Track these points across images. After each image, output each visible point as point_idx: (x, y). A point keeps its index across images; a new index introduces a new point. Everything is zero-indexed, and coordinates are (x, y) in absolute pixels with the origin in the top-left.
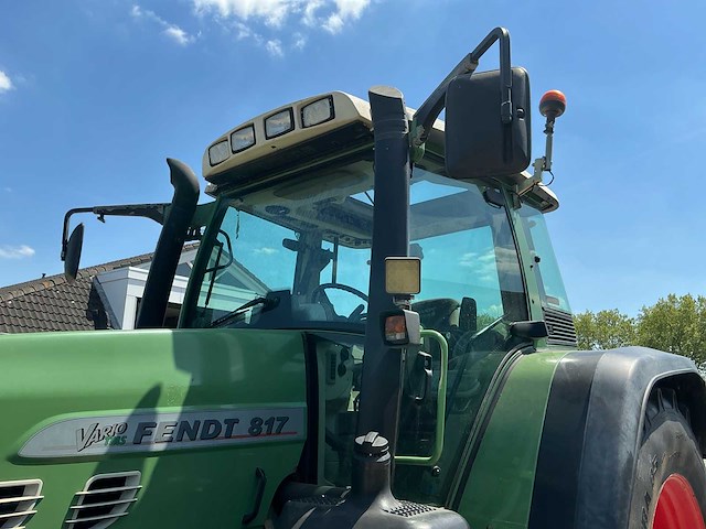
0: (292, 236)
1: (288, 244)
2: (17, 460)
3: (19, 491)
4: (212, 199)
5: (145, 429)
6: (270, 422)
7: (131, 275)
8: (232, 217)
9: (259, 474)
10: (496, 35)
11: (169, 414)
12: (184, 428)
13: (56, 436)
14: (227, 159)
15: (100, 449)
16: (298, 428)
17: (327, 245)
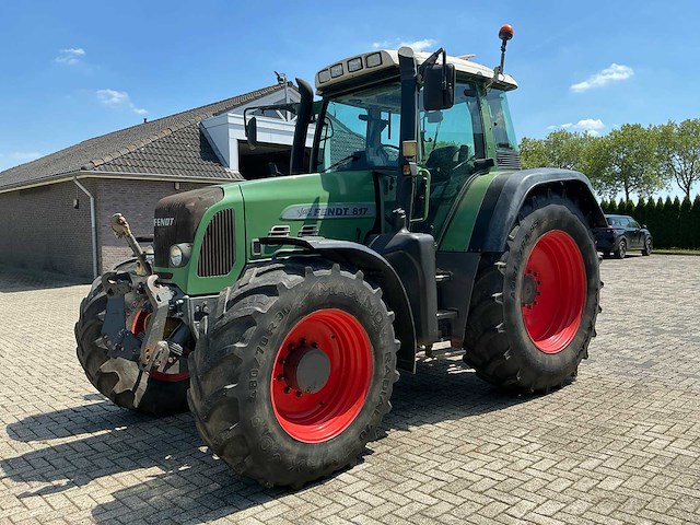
0: (365, 112)
1: (362, 117)
2: (282, 219)
3: (283, 229)
4: (321, 98)
5: (317, 210)
6: (361, 210)
7: (230, 120)
8: (332, 107)
9: (358, 229)
10: (440, 51)
11: (323, 206)
12: (329, 211)
13: (291, 212)
14: (329, 80)
15: (304, 217)
16: (372, 213)
17: (384, 116)
